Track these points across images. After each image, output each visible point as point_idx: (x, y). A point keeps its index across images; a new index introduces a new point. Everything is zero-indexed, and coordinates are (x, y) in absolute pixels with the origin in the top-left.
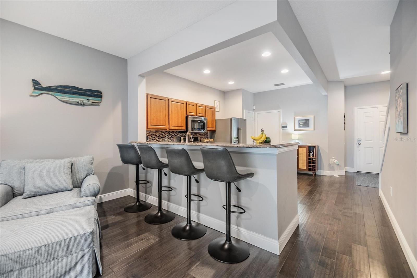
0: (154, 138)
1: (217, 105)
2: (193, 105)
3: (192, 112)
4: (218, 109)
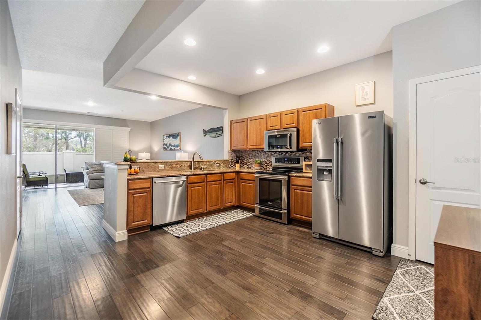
0: (251, 157)
1: (363, 92)
2: (276, 115)
3: (274, 125)
4: (368, 99)
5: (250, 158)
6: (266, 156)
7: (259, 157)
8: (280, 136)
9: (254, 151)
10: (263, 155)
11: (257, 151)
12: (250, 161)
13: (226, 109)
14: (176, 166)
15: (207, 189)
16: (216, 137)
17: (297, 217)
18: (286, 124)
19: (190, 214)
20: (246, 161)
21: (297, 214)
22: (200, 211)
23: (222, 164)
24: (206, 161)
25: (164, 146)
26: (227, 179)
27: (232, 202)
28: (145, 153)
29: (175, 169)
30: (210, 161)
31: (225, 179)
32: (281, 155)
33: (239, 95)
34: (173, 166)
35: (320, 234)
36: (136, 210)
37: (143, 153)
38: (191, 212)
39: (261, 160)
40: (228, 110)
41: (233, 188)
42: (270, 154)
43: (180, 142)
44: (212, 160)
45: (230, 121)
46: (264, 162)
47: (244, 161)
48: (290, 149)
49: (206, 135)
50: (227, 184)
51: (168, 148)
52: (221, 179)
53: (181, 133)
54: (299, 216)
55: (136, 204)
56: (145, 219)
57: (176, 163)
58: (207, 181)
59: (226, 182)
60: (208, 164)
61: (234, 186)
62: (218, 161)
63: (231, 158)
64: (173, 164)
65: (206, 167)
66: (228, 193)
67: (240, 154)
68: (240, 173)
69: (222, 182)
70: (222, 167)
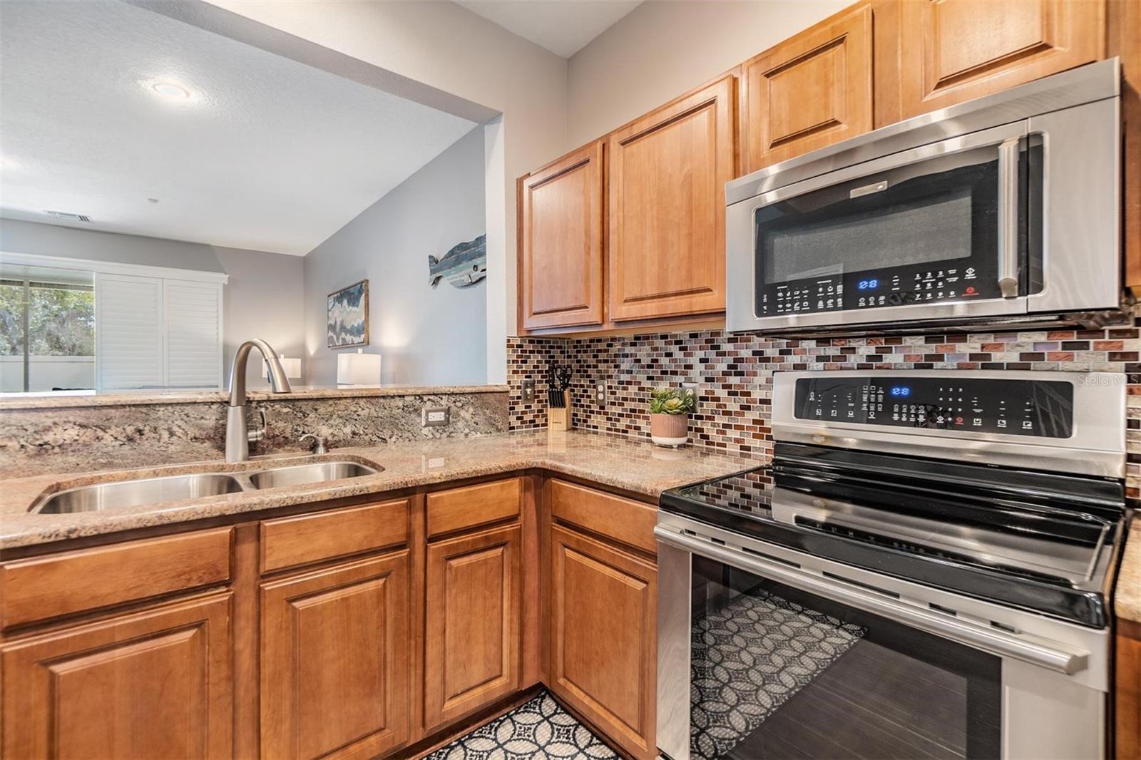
0: (630, 372)
3: (810, 124)
5: (625, 377)
6: (722, 366)
7: (674, 373)
9: (647, 337)
10: (702, 361)
11: (664, 337)
12: (620, 394)
13: (495, 118)
15: (258, 633)
16: (472, 284)
18: (940, 77)
20: (601, 396)
23: (462, 413)
24: (353, 398)
25: (331, 334)
26: (459, 525)
27: (500, 677)
28: (285, 357)
30: (383, 397)
31: (434, 530)
32: (836, 358)
34: (48, 438)
39: (690, 393)
40: (504, 118)
41: (506, 582)
43: (367, 314)
44: (401, 392)
45: (515, 182)
47: (591, 392)
49: (439, 278)
50: (454, 563)
51: (338, 338)
53: (370, 284)
57: (83, 413)
58: (258, 569)
59: (449, 548)
60: (369, 417)
61: (513, 569)
62: (434, 394)
63: (519, 379)
64: (49, 422)
65: (354, 433)
66: (469, 624)
67: (569, 357)
68: (554, 481)
69: (410, 555)
70: (467, 431)
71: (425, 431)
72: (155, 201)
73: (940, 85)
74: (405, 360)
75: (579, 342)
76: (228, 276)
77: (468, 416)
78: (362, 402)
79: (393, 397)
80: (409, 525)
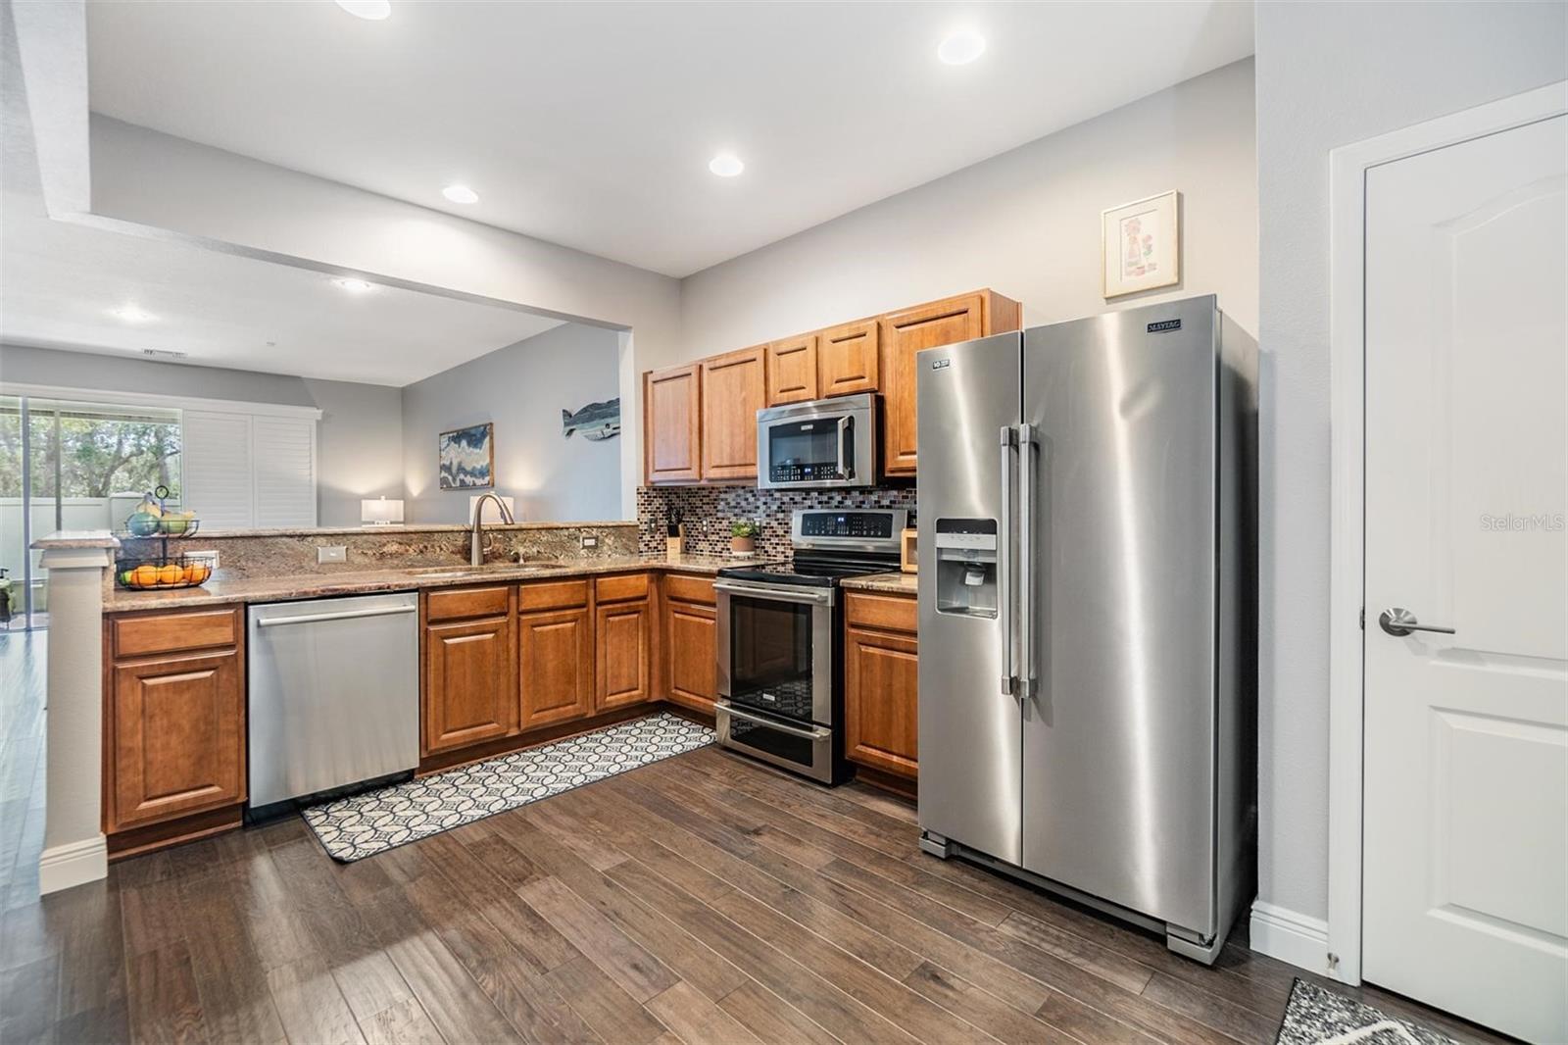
0: (723, 511)
1: (1134, 240)
2: (800, 346)
3: (793, 386)
4: (1153, 267)
5: (720, 515)
6: (775, 508)
7: (749, 512)
8: (810, 427)
9: (733, 488)
10: (765, 503)
11: (743, 488)
12: (717, 526)
13: (626, 329)
14: (402, 549)
15: (518, 640)
16: (604, 438)
17: (870, 759)
18: (836, 378)
19: (439, 746)
20: (705, 529)
21: (871, 743)
22: (489, 730)
23: (607, 540)
24: (538, 529)
25: (444, 474)
26: (614, 598)
27: (637, 689)
28: (386, 499)
29: (396, 562)
30: (556, 529)
31: (600, 599)
32: (827, 503)
33: (683, 275)
34: (385, 549)
35: (949, 842)
36: (158, 745)
37: (380, 499)
38: (445, 737)
39: (757, 524)
40: (633, 331)
41: (640, 634)
42: (786, 499)
43: (492, 457)
44: (568, 526)
45: (641, 376)
46: (767, 533)
47: (698, 525)
48: (850, 478)
49: (572, 430)
50: (611, 619)
51: (454, 480)
52: (587, 600)
53: (494, 427)
54: (879, 753)
55: (157, 719)
56: (212, 783)
57: (400, 536)
58: (518, 608)
59: (608, 610)
60: (548, 542)
61: (644, 627)
62: (589, 527)
63: (647, 517)
64: (385, 541)
65: (538, 552)
66: (619, 655)
67: (683, 500)
68: (668, 575)
69: (588, 611)
70: (610, 553)
71: (582, 552)
72: (273, 344)
73: (837, 382)
74: (534, 501)
75: (690, 489)
76: (321, 411)
77: (610, 543)
78: (543, 532)
79: (562, 529)
80: (587, 595)
